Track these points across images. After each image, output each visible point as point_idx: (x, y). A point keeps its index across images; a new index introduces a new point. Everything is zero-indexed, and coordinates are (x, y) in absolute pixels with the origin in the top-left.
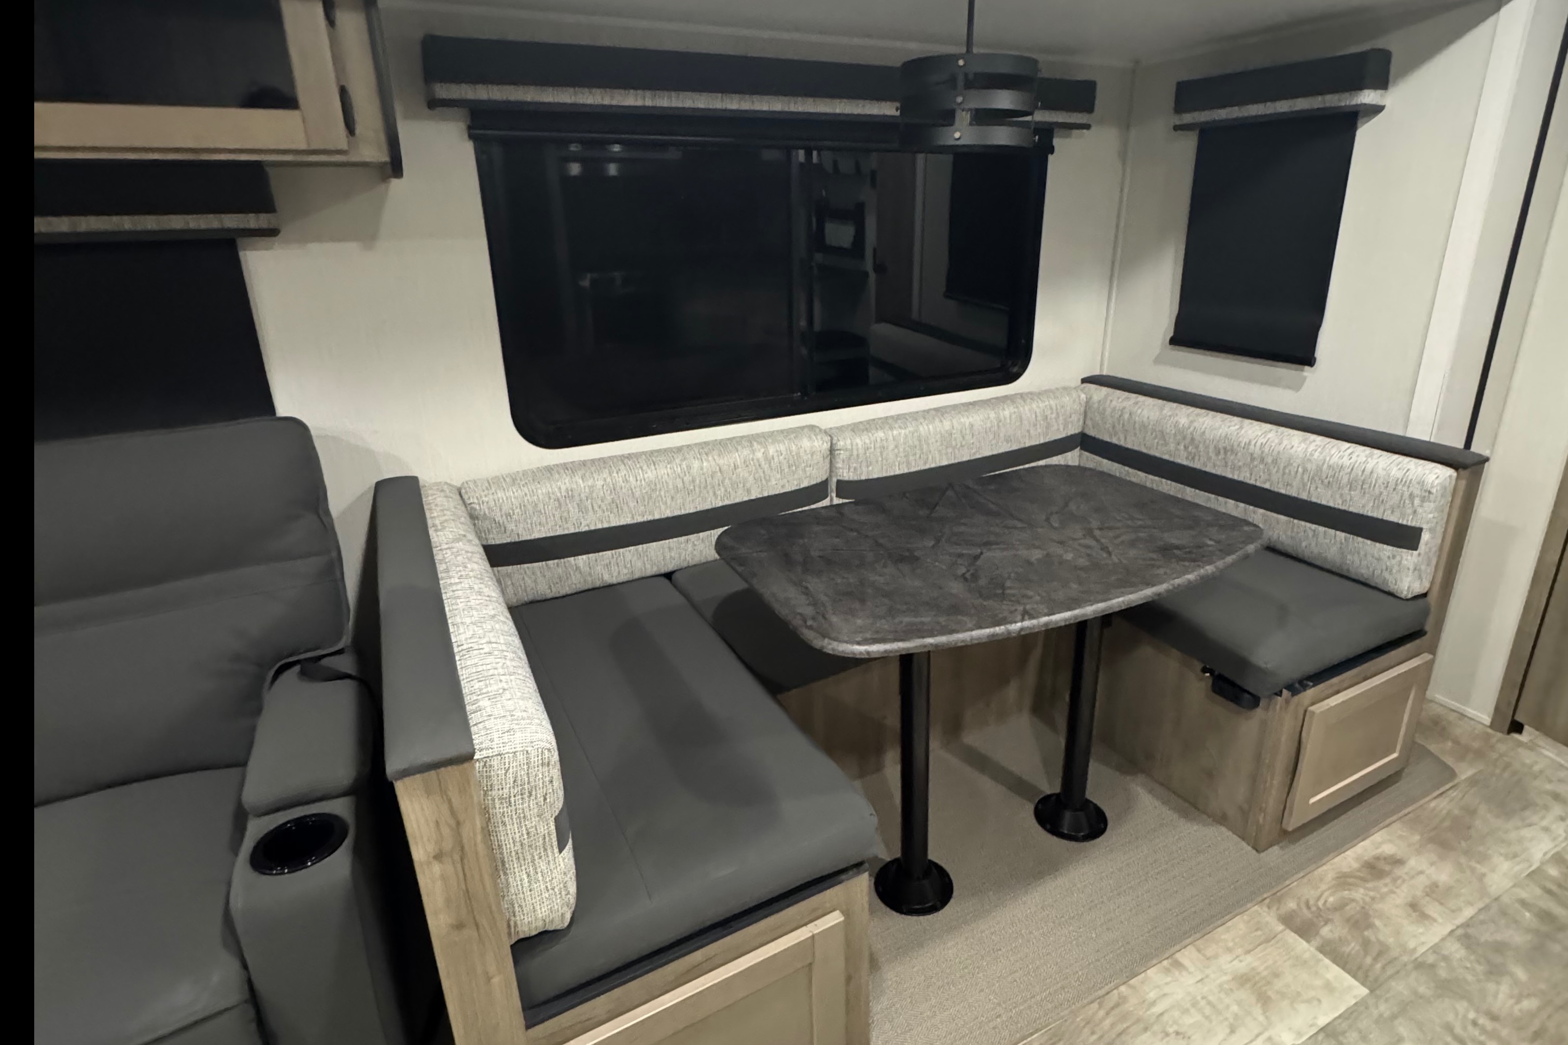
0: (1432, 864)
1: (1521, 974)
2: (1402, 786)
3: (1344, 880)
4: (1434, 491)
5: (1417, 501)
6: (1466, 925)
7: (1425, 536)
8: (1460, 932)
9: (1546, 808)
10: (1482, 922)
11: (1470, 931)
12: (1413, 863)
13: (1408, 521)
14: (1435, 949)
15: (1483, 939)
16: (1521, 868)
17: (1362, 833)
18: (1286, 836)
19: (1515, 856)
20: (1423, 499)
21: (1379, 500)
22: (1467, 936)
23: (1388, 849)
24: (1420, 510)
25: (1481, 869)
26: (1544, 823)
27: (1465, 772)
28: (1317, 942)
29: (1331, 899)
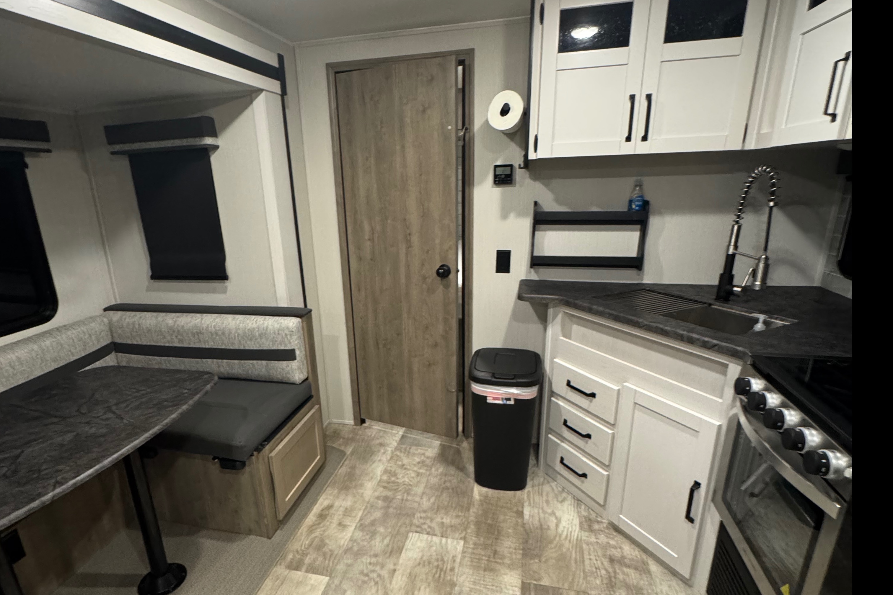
0: (343, 500)
1: (382, 530)
2: (327, 469)
3: (311, 529)
4: (294, 330)
5: (289, 337)
6: (361, 520)
7: (297, 352)
8: (359, 524)
9: (379, 451)
10: (366, 515)
11: (361, 522)
12: (337, 504)
13: (289, 347)
14: (351, 540)
15: (367, 523)
16: (375, 482)
17: (314, 502)
18: (281, 523)
19: (372, 478)
20: (291, 335)
21: (274, 341)
22: (361, 525)
23: (326, 503)
24: (291, 341)
25: (361, 491)
26: (379, 458)
27: (349, 450)
28: (304, 569)
29: (307, 542)
